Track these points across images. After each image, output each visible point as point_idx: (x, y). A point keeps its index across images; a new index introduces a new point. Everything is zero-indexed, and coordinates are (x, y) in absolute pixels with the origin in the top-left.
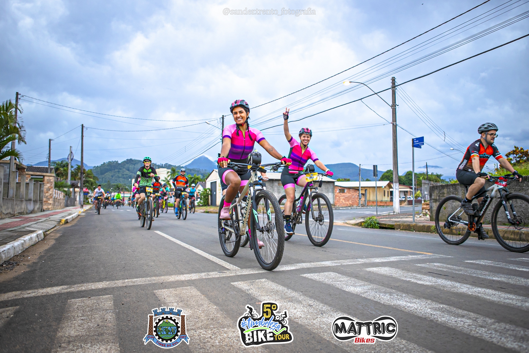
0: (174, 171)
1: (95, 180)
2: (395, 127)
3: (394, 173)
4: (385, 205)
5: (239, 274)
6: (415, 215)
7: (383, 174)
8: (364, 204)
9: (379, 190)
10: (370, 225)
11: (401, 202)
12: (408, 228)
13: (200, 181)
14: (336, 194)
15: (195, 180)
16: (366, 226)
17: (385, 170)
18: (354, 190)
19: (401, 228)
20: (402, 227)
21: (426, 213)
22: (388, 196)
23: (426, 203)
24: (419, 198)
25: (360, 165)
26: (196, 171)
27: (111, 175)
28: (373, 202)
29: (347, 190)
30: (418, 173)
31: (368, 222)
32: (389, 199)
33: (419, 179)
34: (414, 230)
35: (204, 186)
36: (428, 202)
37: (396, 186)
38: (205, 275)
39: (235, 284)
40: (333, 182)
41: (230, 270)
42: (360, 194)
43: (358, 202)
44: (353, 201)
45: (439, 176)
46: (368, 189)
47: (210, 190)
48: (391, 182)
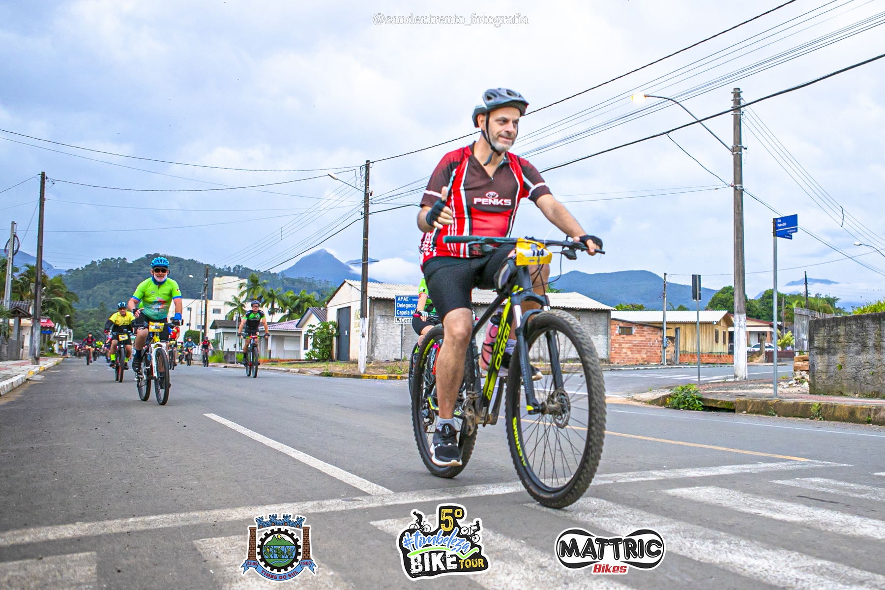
0: (254, 283)
1: (71, 301)
2: (739, 193)
3: (736, 293)
4: (719, 362)
5: (389, 504)
6: (778, 382)
7: (713, 295)
8: (673, 359)
9: (706, 329)
10: (684, 403)
11: (751, 355)
12: (764, 408)
13: (313, 306)
14: (613, 337)
15: (301, 304)
16: (675, 404)
17: (718, 287)
18: (652, 329)
19: (749, 409)
20: (751, 407)
21: (803, 378)
22: (724, 343)
23: (802, 356)
24: (789, 348)
25: (665, 274)
26: (305, 283)
27: (108, 289)
28: (692, 355)
29: (636, 329)
30: (788, 295)
31: (680, 396)
32: (726, 349)
33: (790, 307)
34: (776, 412)
35: (322, 317)
36: (806, 355)
37: (740, 321)
38: (313, 507)
39: (380, 524)
40: (608, 312)
41: (369, 495)
42: (665, 338)
43: (660, 354)
44: (649, 354)
45: (831, 301)
46: (682, 327)
47: (335, 326)
48: (731, 312)
